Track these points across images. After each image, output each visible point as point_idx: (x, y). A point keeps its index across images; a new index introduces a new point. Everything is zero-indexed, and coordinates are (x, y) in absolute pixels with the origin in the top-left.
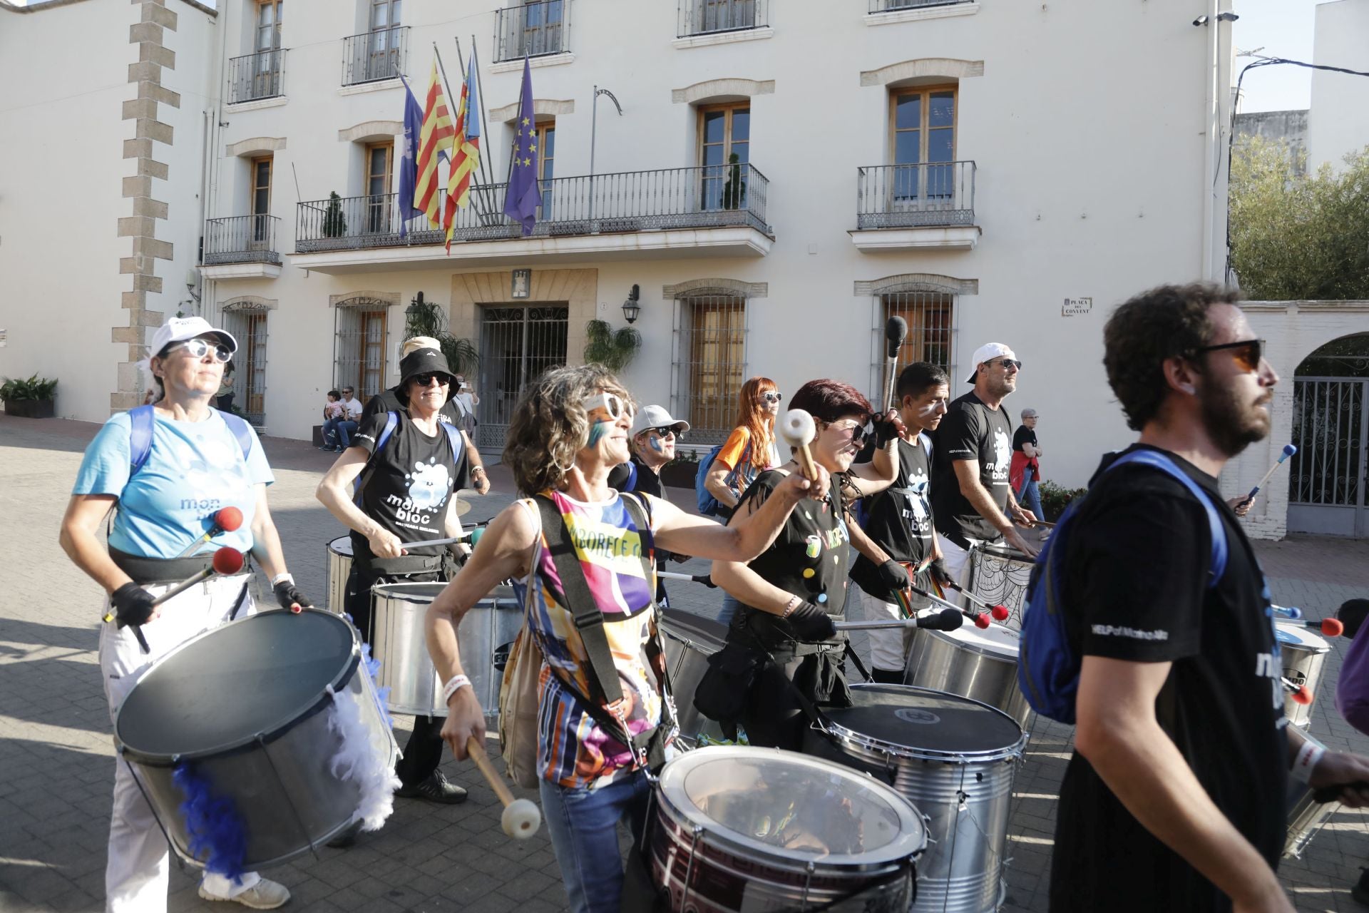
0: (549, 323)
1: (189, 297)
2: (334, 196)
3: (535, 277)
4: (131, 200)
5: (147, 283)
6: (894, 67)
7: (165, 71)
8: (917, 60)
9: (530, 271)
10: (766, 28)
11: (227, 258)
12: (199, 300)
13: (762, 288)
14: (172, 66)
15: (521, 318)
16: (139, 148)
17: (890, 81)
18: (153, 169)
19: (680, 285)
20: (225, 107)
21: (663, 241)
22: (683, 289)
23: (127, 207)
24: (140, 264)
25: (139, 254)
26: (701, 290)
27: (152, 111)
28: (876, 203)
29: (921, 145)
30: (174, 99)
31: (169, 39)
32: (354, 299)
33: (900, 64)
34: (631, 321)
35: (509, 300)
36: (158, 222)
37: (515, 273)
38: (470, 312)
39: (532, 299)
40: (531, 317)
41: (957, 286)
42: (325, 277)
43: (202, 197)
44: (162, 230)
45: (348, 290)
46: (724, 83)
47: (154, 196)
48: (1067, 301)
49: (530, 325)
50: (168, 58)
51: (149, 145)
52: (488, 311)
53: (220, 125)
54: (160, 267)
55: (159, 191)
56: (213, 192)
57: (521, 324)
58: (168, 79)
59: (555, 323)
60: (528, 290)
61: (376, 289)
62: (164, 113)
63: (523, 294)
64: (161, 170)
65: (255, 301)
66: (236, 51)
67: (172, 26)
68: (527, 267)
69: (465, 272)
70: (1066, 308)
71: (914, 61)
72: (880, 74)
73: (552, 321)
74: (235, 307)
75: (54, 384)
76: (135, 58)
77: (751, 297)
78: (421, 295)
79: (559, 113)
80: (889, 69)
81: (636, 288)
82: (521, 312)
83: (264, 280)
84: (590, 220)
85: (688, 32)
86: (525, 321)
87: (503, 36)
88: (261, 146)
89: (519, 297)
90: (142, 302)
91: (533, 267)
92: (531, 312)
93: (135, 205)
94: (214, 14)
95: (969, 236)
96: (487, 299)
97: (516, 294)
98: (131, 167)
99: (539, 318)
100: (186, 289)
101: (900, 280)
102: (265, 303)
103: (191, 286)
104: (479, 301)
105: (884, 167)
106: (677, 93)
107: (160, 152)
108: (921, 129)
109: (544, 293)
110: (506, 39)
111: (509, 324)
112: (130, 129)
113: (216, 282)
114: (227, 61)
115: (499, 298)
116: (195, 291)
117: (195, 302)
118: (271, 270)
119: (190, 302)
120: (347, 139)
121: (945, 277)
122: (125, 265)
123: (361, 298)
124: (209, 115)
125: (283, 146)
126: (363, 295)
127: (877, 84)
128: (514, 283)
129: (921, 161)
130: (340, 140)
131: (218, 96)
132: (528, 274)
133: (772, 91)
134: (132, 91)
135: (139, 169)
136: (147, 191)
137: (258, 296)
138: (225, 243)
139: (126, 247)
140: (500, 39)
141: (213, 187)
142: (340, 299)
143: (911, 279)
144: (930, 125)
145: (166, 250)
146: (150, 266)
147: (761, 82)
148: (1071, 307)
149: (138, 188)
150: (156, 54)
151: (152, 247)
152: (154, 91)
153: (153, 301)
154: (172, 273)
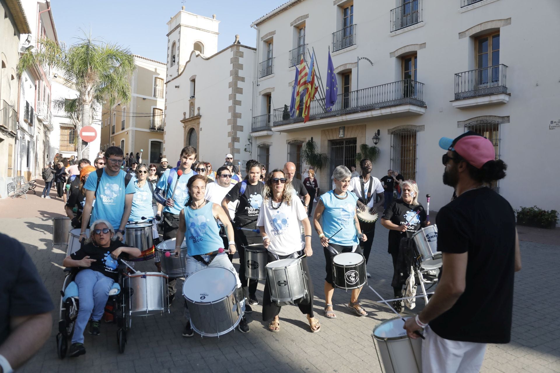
0: (352, 146)
1: (249, 143)
2: (285, 106)
3: (346, 129)
4: (230, 114)
5: (235, 139)
6: (472, 29)
7: (240, 71)
8: (482, 23)
9: (344, 127)
10: (422, 22)
11: (259, 129)
12: (251, 143)
13: (422, 127)
14: (242, 69)
15: (343, 145)
16: (233, 97)
17: (471, 34)
18: (237, 103)
19: (394, 128)
20: (259, 79)
21: (390, 111)
22: (394, 130)
23: (229, 116)
24: (233, 134)
25: (232, 130)
26: (400, 130)
27: (236, 84)
28: (466, 87)
29: (489, 59)
30: (243, 79)
31: (241, 61)
32: (293, 141)
33: (475, 26)
34: (376, 143)
35: (338, 138)
36: (238, 119)
37: (340, 128)
38: (326, 143)
39: (345, 137)
40: (346, 144)
41: (500, 120)
42: (285, 134)
43: (252, 110)
44: (239, 122)
45: (291, 138)
46: (408, 47)
47: (237, 111)
48: (552, 122)
49: (346, 147)
50: (241, 67)
51: (235, 95)
52: (333, 143)
53: (257, 85)
54: (239, 134)
55: (238, 109)
56: (255, 108)
57: (343, 147)
58: (241, 73)
59: (354, 146)
60: (344, 134)
61: (299, 137)
62: (240, 84)
63: (342, 136)
64: (239, 103)
65: (267, 143)
66: (261, 61)
67: (242, 56)
68: (343, 126)
70: (551, 125)
71: (481, 24)
72: (467, 33)
73: (353, 145)
74: (261, 146)
76: (232, 69)
77: (418, 131)
78: (312, 138)
79: (353, 68)
80: (470, 30)
81: (379, 131)
82: (343, 142)
83: (268, 136)
84: (357, 107)
85: (394, 29)
86: (344, 146)
87: (335, 42)
88: (268, 91)
89: (341, 137)
90: (233, 145)
91: (346, 126)
92: (346, 142)
93: (232, 115)
94: (255, 49)
95: (505, 97)
96: (331, 138)
97: (340, 136)
99: (349, 144)
100: (248, 141)
101: (476, 119)
102: (269, 144)
103: (249, 139)
104: (329, 139)
105: (468, 72)
106: (392, 54)
107: (239, 97)
108: (489, 52)
109: (349, 135)
110: (336, 43)
111: (339, 147)
112: (230, 91)
113: (256, 138)
114: (259, 64)
115: (335, 138)
116: (250, 141)
117: (250, 145)
118: (269, 133)
119: (249, 145)
120: (291, 86)
121: (496, 116)
122: (229, 134)
123: (295, 140)
124: (254, 83)
125: (274, 91)
126: (296, 139)
127: (465, 37)
128: (340, 132)
129: (489, 66)
130: (289, 86)
131: (256, 76)
132: (344, 128)
133: (425, 47)
134: (230, 79)
135: (232, 103)
136: (235, 110)
137: (267, 141)
138: (259, 125)
139: (229, 128)
140: (334, 44)
141: (255, 106)
142: (289, 141)
143: (481, 119)
144: (492, 50)
145: (241, 129)
146: (236, 134)
147: (421, 44)
148: (554, 124)
149: (232, 109)
150: (237, 66)
151: (236, 128)
152: (237, 78)
153: (237, 145)
154: (243, 136)
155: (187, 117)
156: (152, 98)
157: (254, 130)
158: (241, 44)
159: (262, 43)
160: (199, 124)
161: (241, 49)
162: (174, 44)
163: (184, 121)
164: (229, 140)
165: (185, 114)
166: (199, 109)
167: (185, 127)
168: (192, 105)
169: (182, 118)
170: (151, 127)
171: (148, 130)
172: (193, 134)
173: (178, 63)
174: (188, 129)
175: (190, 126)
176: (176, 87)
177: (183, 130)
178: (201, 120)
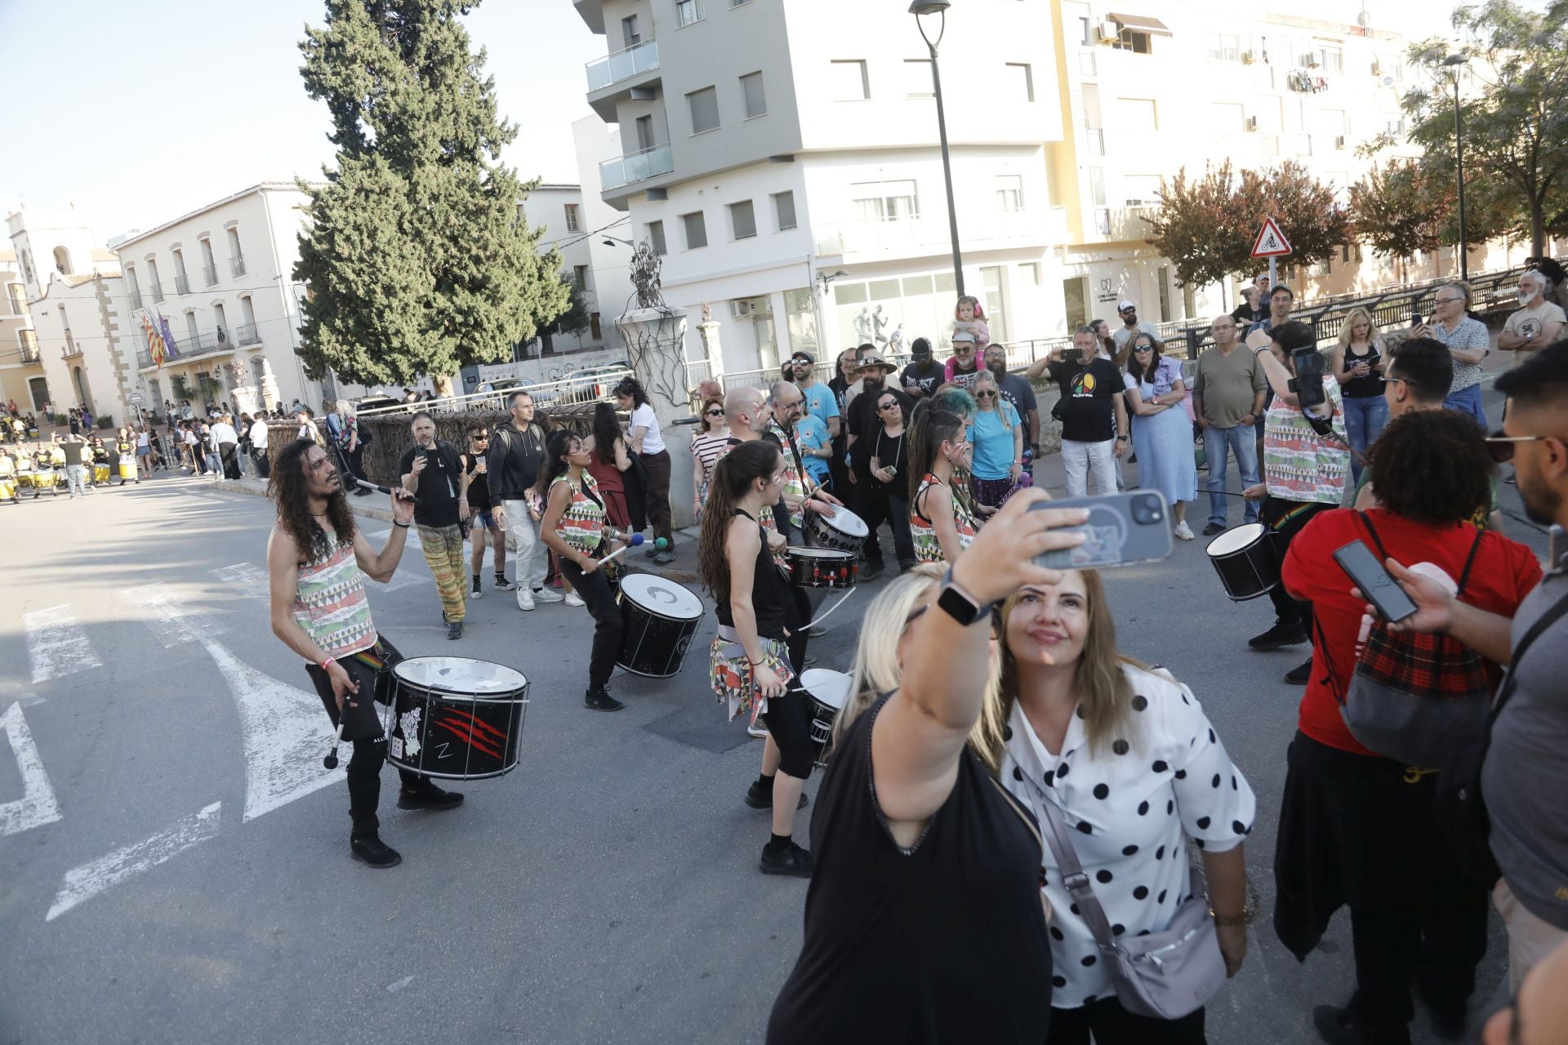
4: (110, 353)
5: (122, 379)
7: (109, 305)
14: (111, 303)
16: (109, 336)
17: (242, 297)
18: (114, 340)
20: (133, 311)
23: (109, 355)
24: (118, 373)
25: (117, 370)
27: (108, 321)
30: (115, 314)
31: (107, 293)
34: (218, 377)
36: (120, 357)
43: (133, 345)
44: (122, 360)
45: (172, 373)
47: (117, 350)
50: (109, 301)
51: (110, 332)
52: (200, 375)
53: (134, 318)
54: (125, 373)
55: (117, 347)
56: (136, 343)
58: (110, 308)
61: (180, 372)
62: (112, 320)
64: (117, 340)
66: (130, 292)
67: (107, 289)
69: (192, 365)
72: (239, 295)
75: (111, 417)
76: (99, 305)
78: (185, 373)
79: (194, 312)
81: (218, 366)
82: (204, 375)
90: (121, 386)
94: (119, 279)
95: (259, 345)
98: (107, 341)
103: (138, 377)
104: (196, 373)
107: (114, 334)
112: (103, 329)
113: (146, 374)
114: (127, 294)
116: (142, 377)
117: (143, 381)
119: (140, 381)
122: (114, 375)
124: (128, 316)
131: (128, 308)
134: (100, 316)
135: (109, 342)
136: (113, 349)
139: (112, 368)
140: (177, 287)
141: (136, 341)
145: (126, 366)
146: (121, 374)
149: (111, 348)
150: (104, 301)
151: (120, 367)
152: (107, 314)
153: (125, 385)
154: (131, 374)
155: (68, 354)
156: (13, 316)
157: (142, 366)
158: (103, 275)
159: (126, 271)
160: (83, 362)
161: (104, 282)
162: (24, 253)
163: (65, 358)
164: (116, 380)
165: (64, 349)
166: (78, 345)
167: (69, 365)
168: (69, 339)
169: (61, 355)
170: (24, 359)
171: (20, 365)
172: (81, 373)
173: (37, 281)
174: (73, 368)
175: (74, 364)
176: (43, 314)
177: (67, 368)
178: (84, 357)
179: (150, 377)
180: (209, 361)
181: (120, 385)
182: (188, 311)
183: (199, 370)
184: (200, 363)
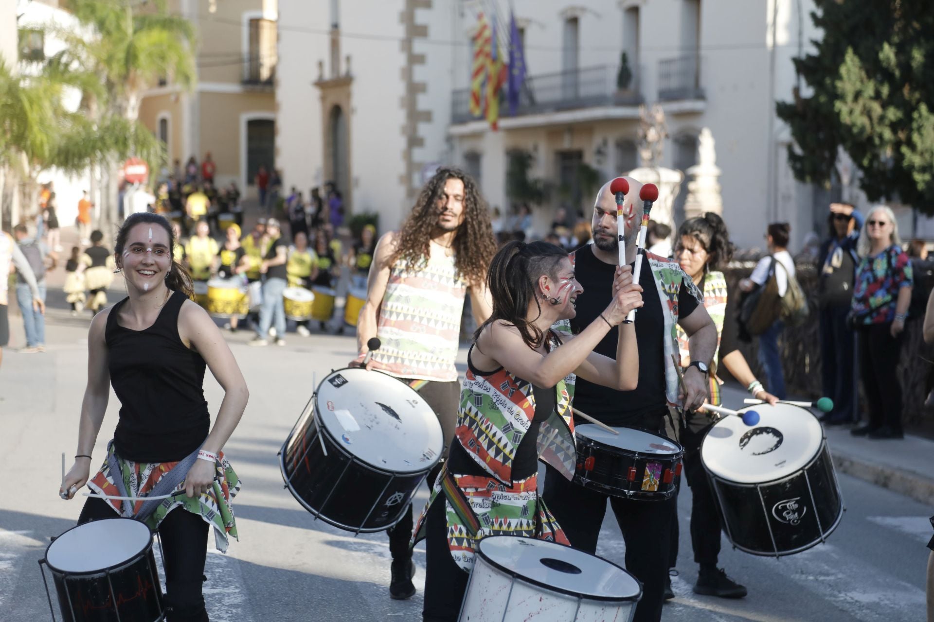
1: (446, 149)
4: (403, 84)
5: (414, 141)
12: (452, 149)
16: (407, 44)
19: (618, 137)
23: (399, 89)
24: (409, 129)
25: (408, 121)
27: (412, 16)
34: (599, 162)
36: (420, 96)
38: (552, 156)
43: (452, 74)
44: (423, 103)
47: (416, 78)
51: (412, 41)
52: (565, 156)
54: (423, 129)
55: (420, 74)
65: (475, 150)
69: (554, 131)
81: (605, 140)
90: (411, 155)
91: (573, 127)
93: (405, 87)
98: (401, 60)
100: (443, 144)
102: (479, 151)
103: (447, 141)
107: (419, 46)
112: (401, 31)
113: (463, 137)
115: (560, 149)
116: (450, 144)
119: (446, 152)
121: (695, 129)
122: (404, 130)
135: (406, 61)
136: (411, 75)
137: (477, 145)
138: (463, 108)
139: (400, 117)
143: (684, 131)
145: (427, 116)
146: (415, 129)
149: (407, 73)
151: (415, 116)
153: (419, 155)
154: (432, 134)
155: (327, 75)
160: (349, 96)
163: (321, 84)
164: (401, 143)
165: (321, 64)
166: (348, 59)
167: (323, 99)
168: (335, 45)
169: (314, 76)
170: (246, 76)
171: (236, 89)
174: (329, 106)
175: (333, 98)
177: (318, 103)
178: (356, 89)
179: (467, 146)
180: (587, 128)
181: (408, 155)
182: (570, 14)
183: (567, 144)
184: (571, 128)
